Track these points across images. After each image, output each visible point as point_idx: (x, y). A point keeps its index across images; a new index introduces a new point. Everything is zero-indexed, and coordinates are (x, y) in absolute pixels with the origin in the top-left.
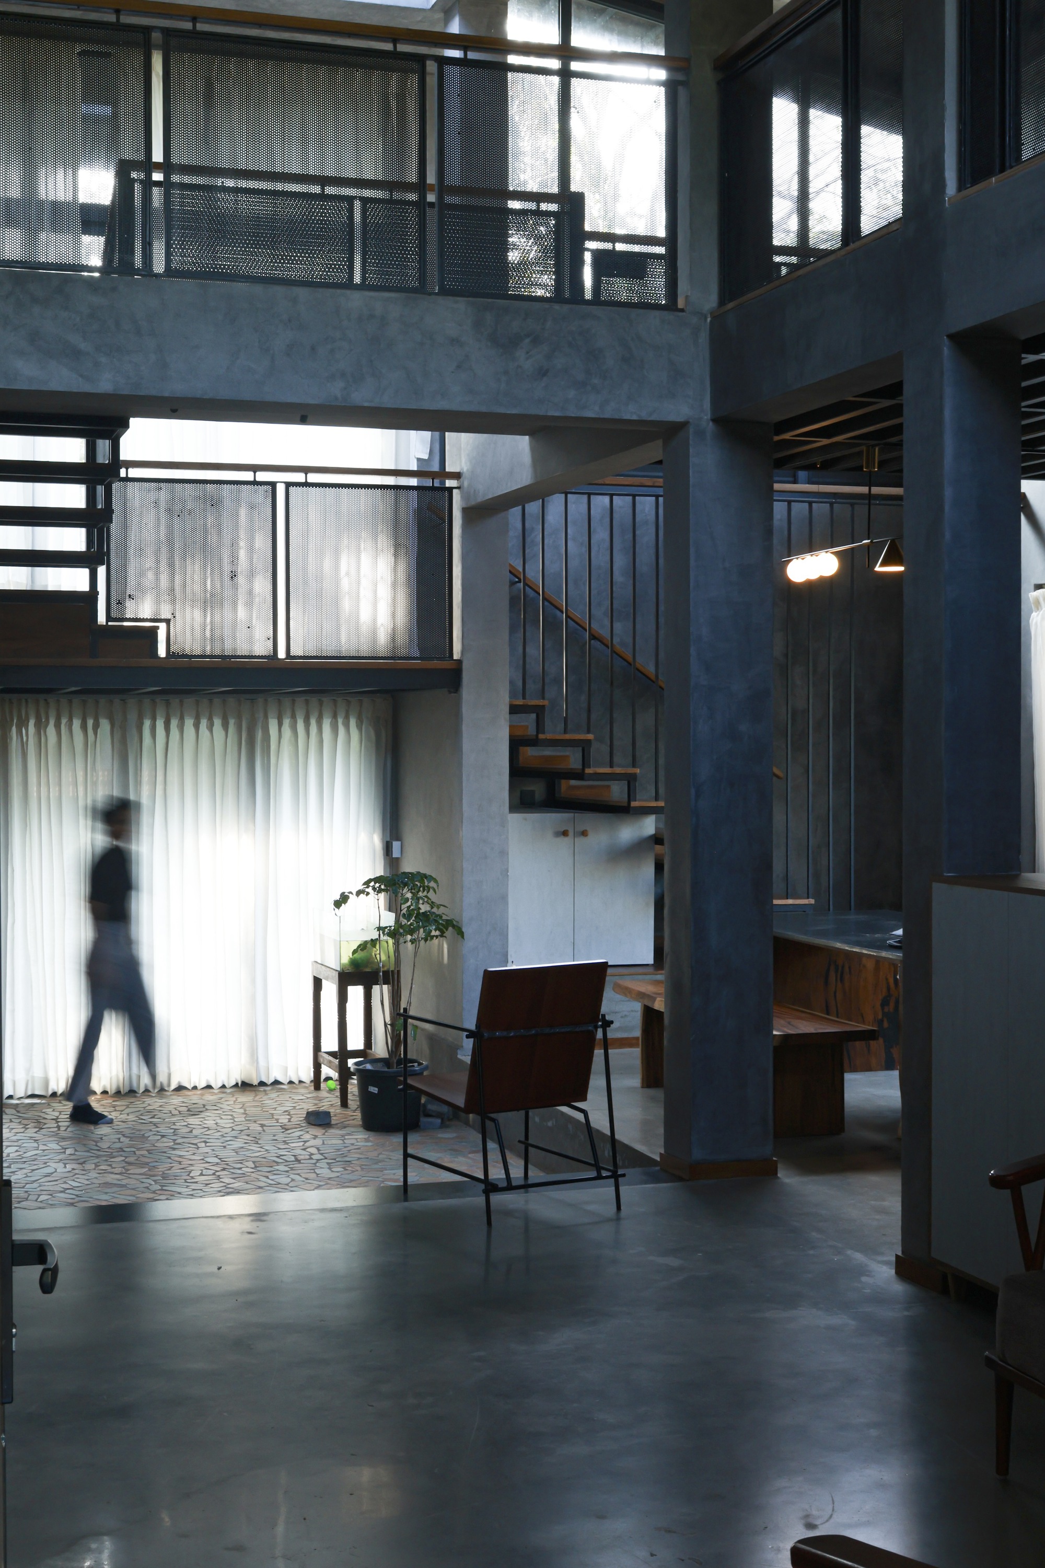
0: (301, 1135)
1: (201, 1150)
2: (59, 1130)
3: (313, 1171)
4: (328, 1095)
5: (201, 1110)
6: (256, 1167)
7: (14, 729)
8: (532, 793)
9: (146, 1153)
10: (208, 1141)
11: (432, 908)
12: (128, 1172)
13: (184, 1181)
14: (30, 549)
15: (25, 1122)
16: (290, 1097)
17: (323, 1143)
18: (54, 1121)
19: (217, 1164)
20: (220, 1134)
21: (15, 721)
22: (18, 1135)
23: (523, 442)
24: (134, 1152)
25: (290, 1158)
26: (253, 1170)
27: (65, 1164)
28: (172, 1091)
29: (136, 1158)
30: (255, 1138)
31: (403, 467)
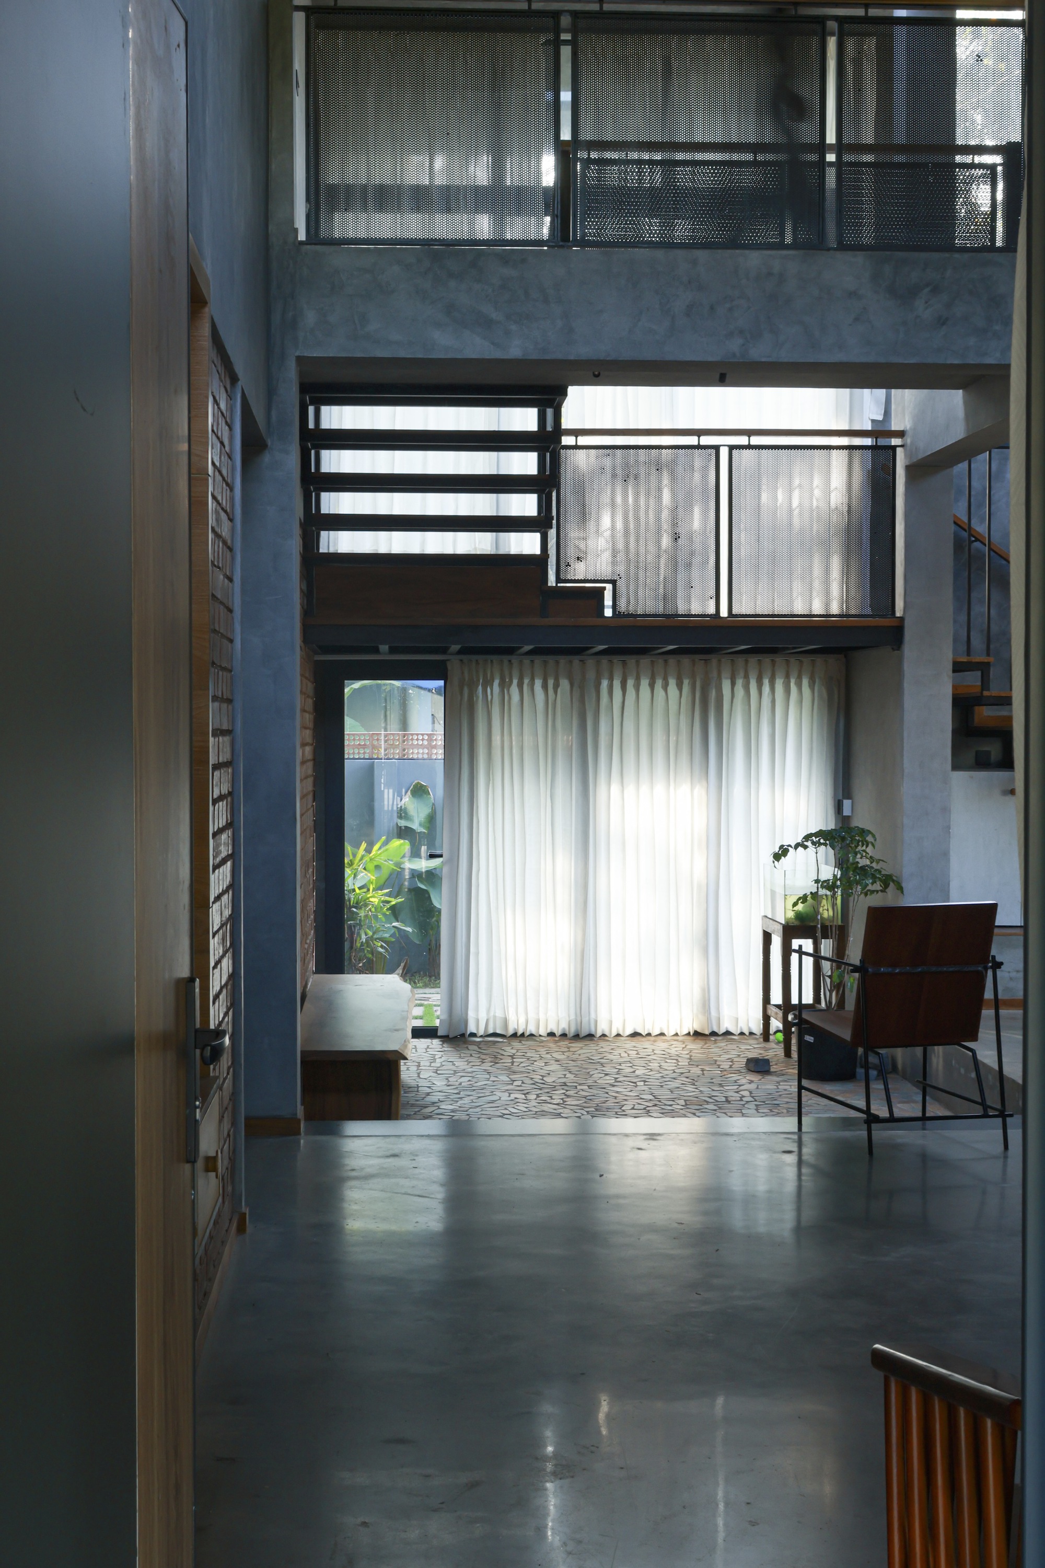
0: (738, 1080)
1: (638, 1088)
2: (512, 1065)
3: (740, 1111)
4: (775, 1046)
5: (649, 1054)
6: (686, 1105)
7: (480, 687)
8: (988, 753)
9: (587, 1087)
10: (647, 1080)
11: (871, 863)
12: (565, 1103)
13: (615, 1113)
14: (495, 515)
15: (483, 1057)
16: (737, 1047)
17: (757, 1088)
18: (510, 1058)
19: (651, 1100)
20: (661, 1075)
21: (481, 681)
22: (474, 1067)
23: (957, 396)
24: (576, 1086)
25: (721, 1099)
26: (683, 1107)
27: (510, 1094)
28: (627, 1036)
29: (575, 1092)
30: (694, 1080)
31: (857, 427)
